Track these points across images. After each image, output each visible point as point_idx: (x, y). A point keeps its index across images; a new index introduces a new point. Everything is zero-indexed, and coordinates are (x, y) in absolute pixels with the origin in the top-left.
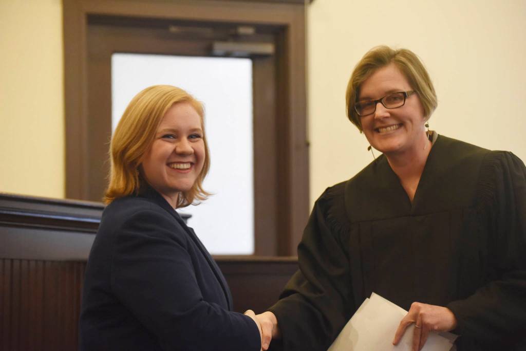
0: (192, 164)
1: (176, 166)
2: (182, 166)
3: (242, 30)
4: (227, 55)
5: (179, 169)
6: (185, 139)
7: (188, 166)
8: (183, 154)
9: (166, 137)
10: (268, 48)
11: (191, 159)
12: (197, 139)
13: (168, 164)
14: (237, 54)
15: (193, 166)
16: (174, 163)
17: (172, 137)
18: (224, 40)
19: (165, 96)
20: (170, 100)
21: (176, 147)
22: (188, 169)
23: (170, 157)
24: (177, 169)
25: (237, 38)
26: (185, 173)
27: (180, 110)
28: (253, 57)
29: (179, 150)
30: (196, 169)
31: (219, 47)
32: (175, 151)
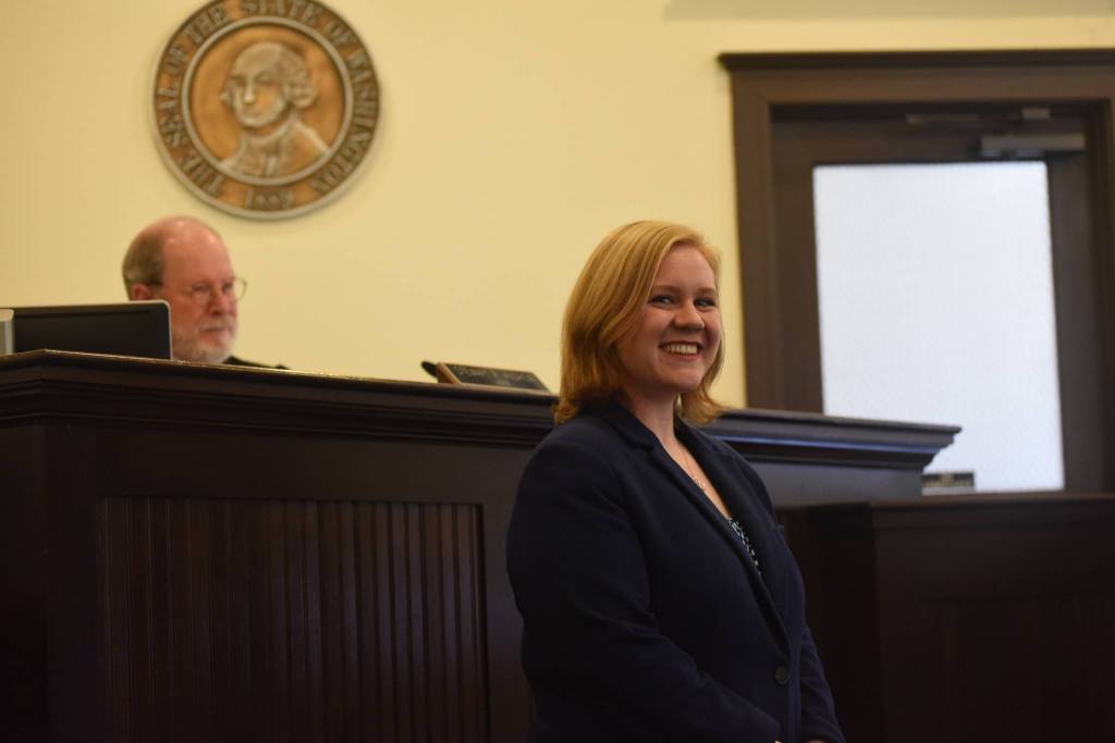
0: (699, 347)
1: (673, 348)
2: (684, 349)
3: (1028, 114)
4: (1006, 157)
5: (680, 354)
6: (690, 303)
7: (693, 350)
8: (688, 329)
9: (657, 300)
10: (1076, 141)
11: (699, 339)
12: (710, 307)
13: (662, 346)
14: (1020, 154)
15: (702, 352)
16: (671, 344)
17: (667, 301)
18: (999, 132)
19: (659, 235)
20: (668, 240)
21: (676, 316)
22: (693, 354)
23: (663, 335)
24: (676, 353)
25: (1021, 127)
26: (689, 361)
27: (681, 256)
28: (1048, 157)
29: (680, 321)
30: (704, 357)
31: (990, 144)
32: (673, 324)
